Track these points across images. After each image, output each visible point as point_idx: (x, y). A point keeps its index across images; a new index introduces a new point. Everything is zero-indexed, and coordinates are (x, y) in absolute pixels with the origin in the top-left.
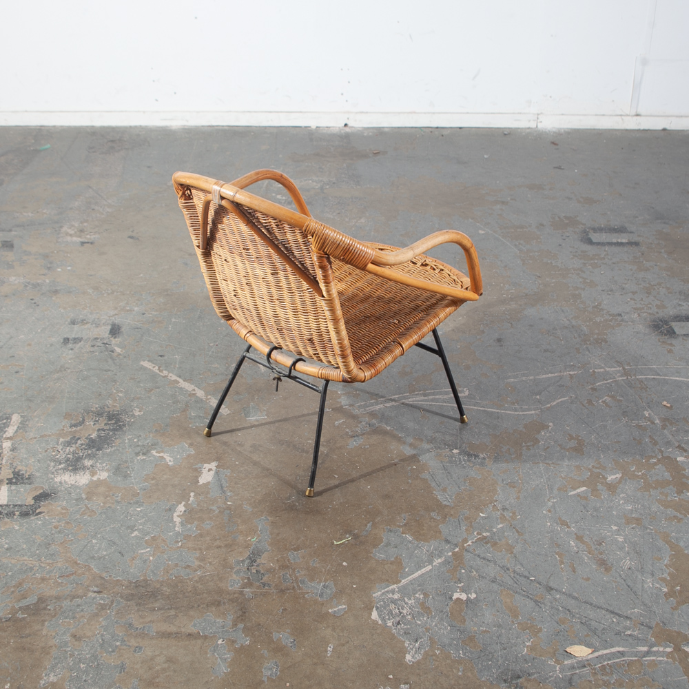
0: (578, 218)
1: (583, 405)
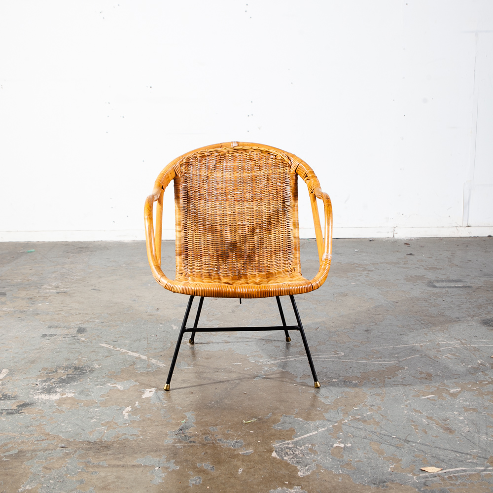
0: (425, 276)
1: (431, 358)
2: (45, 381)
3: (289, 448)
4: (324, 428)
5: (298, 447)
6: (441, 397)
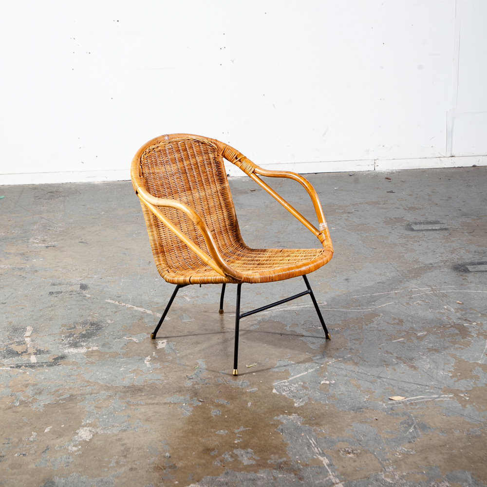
0: (404, 218)
1: (403, 305)
2: (69, 337)
3: (286, 386)
4: (312, 369)
5: (293, 385)
6: (409, 340)
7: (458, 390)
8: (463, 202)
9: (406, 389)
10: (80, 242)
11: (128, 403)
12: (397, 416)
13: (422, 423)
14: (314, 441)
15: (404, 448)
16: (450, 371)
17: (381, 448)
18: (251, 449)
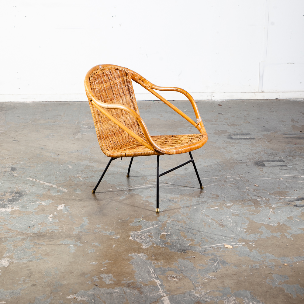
0: (227, 131)
1: (220, 186)
2: (0, 201)
3: (138, 235)
4: (157, 225)
5: (143, 235)
6: (221, 208)
7: (248, 240)
8: (267, 121)
9: (216, 239)
10: (14, 140)
11: (35, 244)
12: (208, 256)
13: (223, 260)
14: (153, 270)
15: (209, 276)
16: (245, 228)
17: (195, 275)
18: (112, 274)
